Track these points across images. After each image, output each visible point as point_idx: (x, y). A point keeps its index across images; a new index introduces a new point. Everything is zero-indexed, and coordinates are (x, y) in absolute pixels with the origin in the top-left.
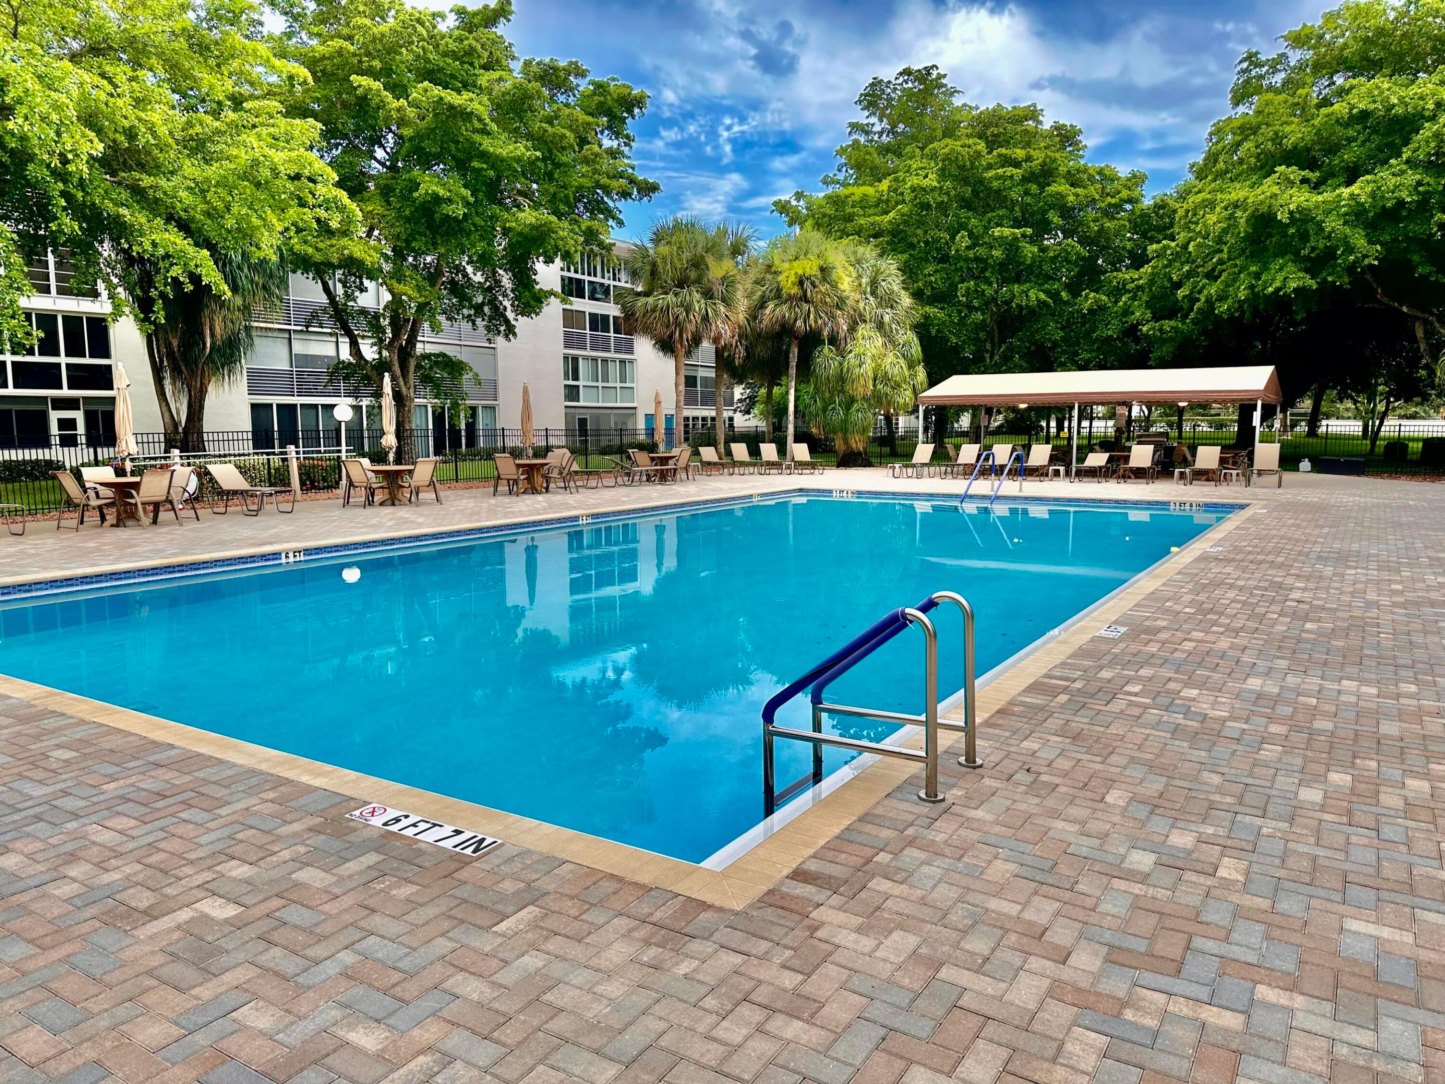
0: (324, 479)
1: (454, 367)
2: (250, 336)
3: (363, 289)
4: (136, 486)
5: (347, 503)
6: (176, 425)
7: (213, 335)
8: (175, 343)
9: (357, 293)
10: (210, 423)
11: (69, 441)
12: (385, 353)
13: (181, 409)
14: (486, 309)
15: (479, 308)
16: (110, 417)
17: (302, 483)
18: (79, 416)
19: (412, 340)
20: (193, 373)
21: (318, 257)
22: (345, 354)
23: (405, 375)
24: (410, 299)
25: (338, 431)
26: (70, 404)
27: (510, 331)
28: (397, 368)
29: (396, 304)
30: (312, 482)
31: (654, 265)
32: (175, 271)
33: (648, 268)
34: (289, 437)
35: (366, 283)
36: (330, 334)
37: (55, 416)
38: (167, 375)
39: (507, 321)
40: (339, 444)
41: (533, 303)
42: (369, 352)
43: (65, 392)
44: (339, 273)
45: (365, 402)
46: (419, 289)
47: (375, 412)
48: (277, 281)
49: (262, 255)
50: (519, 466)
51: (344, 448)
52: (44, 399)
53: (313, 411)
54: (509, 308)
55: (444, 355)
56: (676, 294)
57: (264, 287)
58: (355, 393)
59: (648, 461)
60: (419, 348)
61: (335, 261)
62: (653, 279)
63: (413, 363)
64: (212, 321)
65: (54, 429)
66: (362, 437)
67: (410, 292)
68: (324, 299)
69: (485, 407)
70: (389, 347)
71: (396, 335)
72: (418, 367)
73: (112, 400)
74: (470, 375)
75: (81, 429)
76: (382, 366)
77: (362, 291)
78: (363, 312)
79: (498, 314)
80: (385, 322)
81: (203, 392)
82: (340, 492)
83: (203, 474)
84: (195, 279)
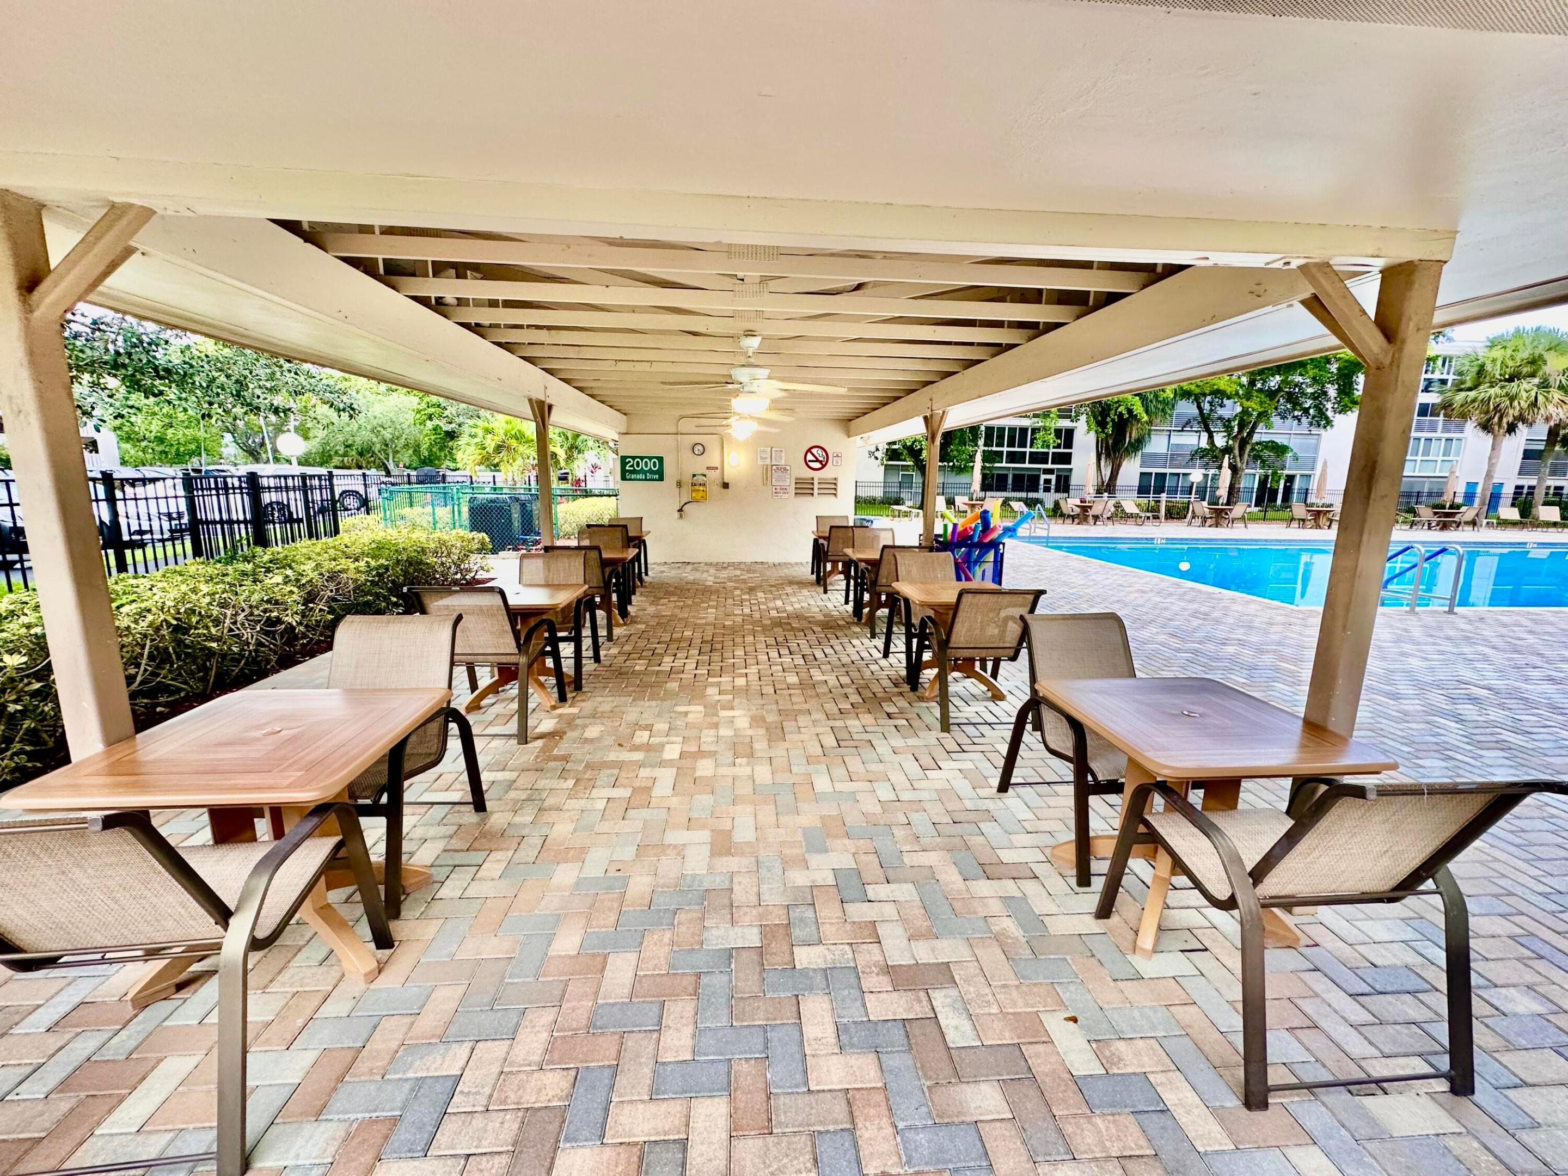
0: (1178, 514)
1: (1280, 450)
2: (1149, 435)
3: (1222, 406)
4: (1090, 507)
5: (1190, 524)
6: (1103, 483)
7: (1130, 437)
8: (1110, 442)
9: (1218, 408)
10: (1120, 481)
11: (1047, 490)
12: (1231, 442)
13: (1107, 473)
14: (1312, 411)
15: (1306, 411)
16: (1067, 479)
17: (1166, 515)
18: (1053, 478)
19: (1251, 434)
20: (1116, 458)
21: (1197, 391)
22: (1204, 443)
23: (1241, 455)
24: (1253, 410)
25: (1191, 487)
26: (1050, 471)
27: (1329, 422)
28: (1237, 452)
29: (1245, 412)
30: (1171, 514)
31: (1482, 367)
32: (1121, 409)
33: (1475, 369)
34: (1160, 489)
35: (1225, 401)
36: (1196, 432)
37: (1043, 477)
38: (1103, 457)
39: (1327, 418)
40: (1190, 494)
41: (1349, 405)
42: (1220, 441)
43: (1050, 466)
44: (1209, 398)
45: (1212, 472)
46: (1261, 403)
47: (1215, 478)
48: (1170, 406)
49: (1165, 395)
50: (1309, 511)
51: (1193, 496)
52: (1039, 469)
53: (1176, 478)
54: (1330, 409)
55: (1273, 442)
56: (1502, 387)
57: (1163, 410)
58: (1206, 466)
59: (1432, 514)
60: (1256, 438)
61: (1208, 392)
62: (1479, 377)
63: (1249, 447)
64: (1132, 429)
65: (1042, 482)
66: (1206, 492)
67: (1254, 406)
68: (1196, 411)
69: (1302, 476)
70: (1234, 438)
71: (1240, 431)
72: (1253, 450)
73: (1071, 470)
74: (1291, 454)
75: (1053, 482)
76: (1227, 450)
77: (1221, 406)
78: (1221, 418)
79: (1321, 413)
80: (1235, 424)
81: (1119, 466)
82: (1187, 520)
83: (1118, 506)
84: (1130, 411)
